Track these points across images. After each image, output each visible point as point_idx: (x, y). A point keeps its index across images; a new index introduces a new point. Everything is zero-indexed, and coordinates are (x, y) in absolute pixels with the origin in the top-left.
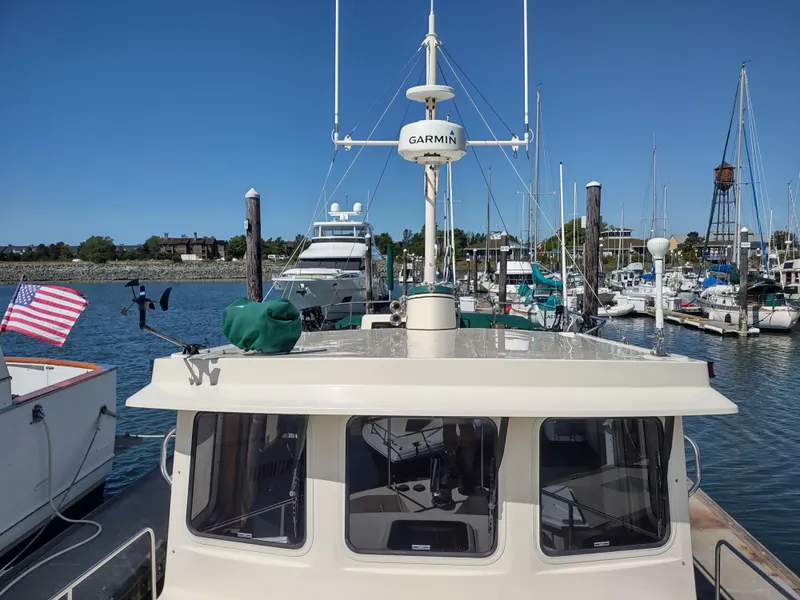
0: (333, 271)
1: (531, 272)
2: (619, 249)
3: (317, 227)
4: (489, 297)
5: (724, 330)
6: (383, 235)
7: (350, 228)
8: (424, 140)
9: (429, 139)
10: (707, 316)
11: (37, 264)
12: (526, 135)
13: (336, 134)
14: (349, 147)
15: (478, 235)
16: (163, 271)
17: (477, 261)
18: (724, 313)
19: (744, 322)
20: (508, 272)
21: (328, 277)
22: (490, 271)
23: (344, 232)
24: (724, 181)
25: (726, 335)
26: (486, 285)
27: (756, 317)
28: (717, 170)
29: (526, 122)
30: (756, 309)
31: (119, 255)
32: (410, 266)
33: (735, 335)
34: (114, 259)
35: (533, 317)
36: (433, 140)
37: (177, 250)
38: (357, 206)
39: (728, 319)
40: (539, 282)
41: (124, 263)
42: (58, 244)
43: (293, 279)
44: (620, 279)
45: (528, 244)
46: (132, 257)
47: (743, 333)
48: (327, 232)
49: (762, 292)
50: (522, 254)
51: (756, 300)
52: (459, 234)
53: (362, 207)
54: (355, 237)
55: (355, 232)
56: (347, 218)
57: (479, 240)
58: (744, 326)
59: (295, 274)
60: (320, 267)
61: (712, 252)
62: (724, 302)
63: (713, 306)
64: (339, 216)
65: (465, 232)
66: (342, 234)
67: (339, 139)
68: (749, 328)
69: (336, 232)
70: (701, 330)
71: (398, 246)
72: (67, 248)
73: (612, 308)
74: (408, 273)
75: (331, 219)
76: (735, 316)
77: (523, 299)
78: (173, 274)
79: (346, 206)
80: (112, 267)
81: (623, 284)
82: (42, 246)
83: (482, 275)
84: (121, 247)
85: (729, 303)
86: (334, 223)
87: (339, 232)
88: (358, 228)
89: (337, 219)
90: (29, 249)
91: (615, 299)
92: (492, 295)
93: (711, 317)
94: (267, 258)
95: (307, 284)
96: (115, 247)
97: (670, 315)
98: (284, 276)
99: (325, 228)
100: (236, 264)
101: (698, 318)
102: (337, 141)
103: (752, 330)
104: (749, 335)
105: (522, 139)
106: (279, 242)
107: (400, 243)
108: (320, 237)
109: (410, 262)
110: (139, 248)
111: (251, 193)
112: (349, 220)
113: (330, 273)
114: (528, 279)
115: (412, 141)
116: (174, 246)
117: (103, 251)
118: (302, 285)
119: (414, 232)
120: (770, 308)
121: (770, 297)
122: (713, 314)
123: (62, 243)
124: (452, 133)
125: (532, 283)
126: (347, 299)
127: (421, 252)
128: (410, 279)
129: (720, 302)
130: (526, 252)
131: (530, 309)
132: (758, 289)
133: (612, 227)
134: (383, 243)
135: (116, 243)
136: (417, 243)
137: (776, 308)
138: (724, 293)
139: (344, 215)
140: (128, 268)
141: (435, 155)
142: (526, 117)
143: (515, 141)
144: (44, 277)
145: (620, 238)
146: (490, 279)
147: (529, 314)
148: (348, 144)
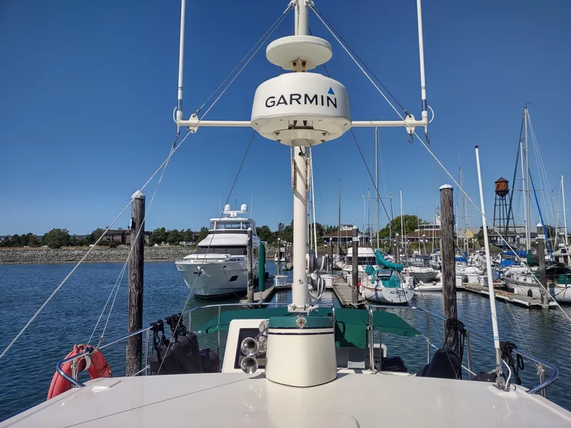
0: (223, 256)
1: (373, 255)
2: (433, 238)
3: (213, 222)
4: (342, 274)
5: (529, 304)
6: (264, 227)
7: (238, 223)
8: (288, 100)
9: (295, 98)
10: (512, 291)
11: (9, 249)
12: (424, 114)
13: (179, 113)
14: (196, 129)
15: (331, 227)
16: (102, 254)
17: (333, 247)
18: (527, 288)
19: (545, 297)
20: (359, 256)
21: (220, 261)
22: (342, 254)
23: (233, 226)
24: (502, 190)
25: (531, 307)
26: (340, 264)
27: (552, 292)
28: (496, 182)
29: (424, 97)
30: (552, 286)
31: (72, 242)
32: (283, 250)
33: (539, 308)
34: (68, 245)
35: (379, 293)
36: (302, 100)
37: (114, 238)
38: (243, 207)
39: (530, 294)
40: (380, 264)
41: (74, 248)
42: (29, 234)
43: (192, 262)
44: (437, 261)
45: (368, 234)
46: (81, 244)
47: (545, 306)
48: (221, 226)
49: (555, 273)
50: (366, 242)
51: (552, 279)
52: (319, 226)
53: (247, 207)
54: (241, 229)
55: (241, 225)
56: (235, 215)
57: (333, 230)
58: (545, 300)
59: (193, 259)
60: (214, 252)
61: (499, 240)
62: (525, 280)
63: (517, 283)
64: (231, 214)
65: (322, 225)
66: (232, 227)
67: (183, 119)
68: (549, 301)
69: (227, 226)
70: (510, 302)
71: (275, 235)
72: (35, 237)
73: (438, 284)
74: (281, 254)
75: (223, 215)
76: (536, 291)
77: (370, 277)
78: (108, 256)
79: (235, 207)
80: (64, 251)
81: (440, 264)
82: (16, 236)
83: (337, 256)
84: (74, 237)
85: (529, 281)
86: (226, 219)
87: (230, 226)
88: (244, 223)
89: (228, 216)
90: (7, 238)
91: (438, 276)
92: (344, 272)
93: (516, 292)
94: (179, 244)
95: (203, 266)
96: (69, 236)
97: (483, 290)
98: (186, 260)
99: (218, 223)
100: (156, 248)
101: (506, 293)
102: (179, 122)
103: (551, 304)
104: (551, 308)
105: (419, 118)
106: (189, 233)
107: (276, 233)
108: (214, 230)
109: (283, 246)
110: (87, 237)
111: (137, 194)
112: (237, 217)
113: (221, 257)
114: (372, 261)
115: (271, 102)
116: (113, 235)
117: (61, 240)
118: (199, 267)
119: (286, 225)
120: (564, 285)
121: (562, 276)
122: (517, 289)
123: (31, 234)
124: (331, 92)
125: (375, 264)
126: (234, 278)
127: (291, 240)
128: (283, 259)
129: (521, 279)
130: (367, 239)
131: (377, 286)
132: (552, 270)
133: (425, 221)
134: (264, 233)
135: (70, 234)
136: (288, 233)
137: (568, 285)
138: (523, 273)
139: (233, 213)
140: (76, 252)
141: (306, 126)
142: (423, 92)
143: (410, 121)
144: (13, 259)
145: (433, 229)
146: (342, 260)
147: (376, 290)
148: (194, 125)
